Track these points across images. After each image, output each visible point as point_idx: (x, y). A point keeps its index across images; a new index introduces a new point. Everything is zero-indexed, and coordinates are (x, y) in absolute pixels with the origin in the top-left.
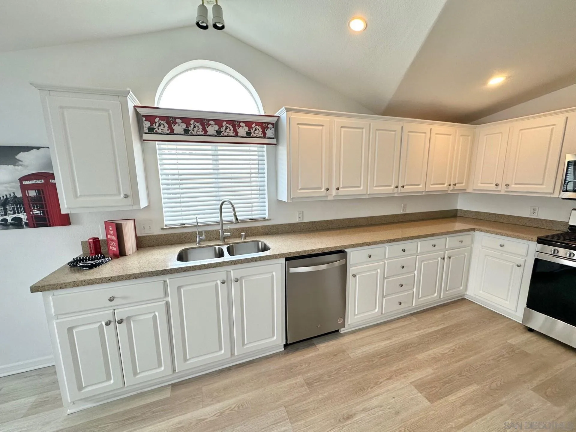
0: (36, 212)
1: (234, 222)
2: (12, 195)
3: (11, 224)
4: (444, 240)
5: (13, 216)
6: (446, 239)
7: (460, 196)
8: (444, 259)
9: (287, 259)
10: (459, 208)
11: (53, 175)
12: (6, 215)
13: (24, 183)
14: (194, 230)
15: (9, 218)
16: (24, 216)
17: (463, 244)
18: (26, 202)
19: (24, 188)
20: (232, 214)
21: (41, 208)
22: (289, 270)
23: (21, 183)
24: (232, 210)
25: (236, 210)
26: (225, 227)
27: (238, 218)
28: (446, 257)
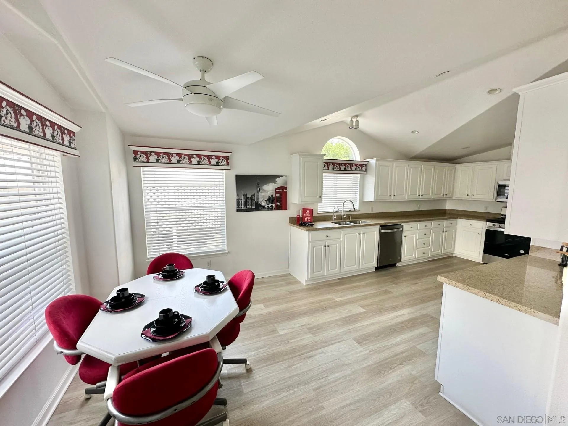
0: (278, 203)
1: (353, 210)
2: (272, 196)
3: (270, 208)
4: (443, 222)
5: (271, 205)
6: (444, 222)
7: (448, 201)
8: (443, 232)
9: (380, 226)
10: (447, 208)
11: (287, 188)
12: (269, 204)
13: (276, 191)
14: (332, 214)
15: (270, 206)
16: (274, 205)
17: (452, 225)
18: (276, 199)
19: (276, 193)
20: (352, 207)
21: (280, 202)
22: (381, 231)
23: (275, 191)
24: (352, 205)
25: (354, 205)
26: (345, 213)
27: (355, 209)
28: (444, 231)
